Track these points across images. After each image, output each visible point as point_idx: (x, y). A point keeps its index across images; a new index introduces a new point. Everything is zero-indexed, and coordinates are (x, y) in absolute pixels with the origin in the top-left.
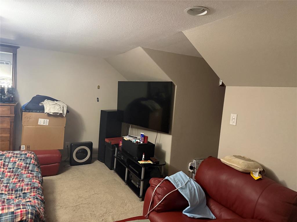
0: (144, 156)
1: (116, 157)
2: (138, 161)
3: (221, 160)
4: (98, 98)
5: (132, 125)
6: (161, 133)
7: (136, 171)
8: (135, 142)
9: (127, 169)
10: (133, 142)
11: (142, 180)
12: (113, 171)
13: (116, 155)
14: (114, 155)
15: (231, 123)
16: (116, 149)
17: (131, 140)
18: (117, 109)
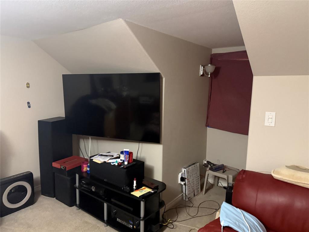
0: (135, 182)
1: (77, 187)
2: (131, 193)
3: (273, 175)
4: (28, 103)
5: (91, 136)
6: (142, 143)
7: (129, 207)
8: (116, 164)
9: (105, 205)
10: (112, 164)
11: (142, 220)
12: (74, 208)
13: (77, 184)
14: (75, 185)
15: (266, 124)
16: (77, 176)
17: (108, 162)
18: (64, 116)
